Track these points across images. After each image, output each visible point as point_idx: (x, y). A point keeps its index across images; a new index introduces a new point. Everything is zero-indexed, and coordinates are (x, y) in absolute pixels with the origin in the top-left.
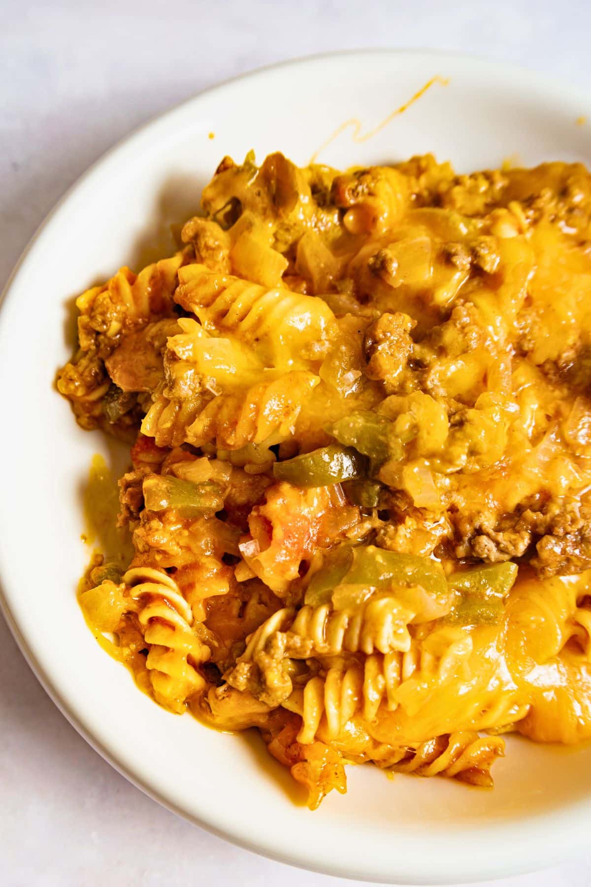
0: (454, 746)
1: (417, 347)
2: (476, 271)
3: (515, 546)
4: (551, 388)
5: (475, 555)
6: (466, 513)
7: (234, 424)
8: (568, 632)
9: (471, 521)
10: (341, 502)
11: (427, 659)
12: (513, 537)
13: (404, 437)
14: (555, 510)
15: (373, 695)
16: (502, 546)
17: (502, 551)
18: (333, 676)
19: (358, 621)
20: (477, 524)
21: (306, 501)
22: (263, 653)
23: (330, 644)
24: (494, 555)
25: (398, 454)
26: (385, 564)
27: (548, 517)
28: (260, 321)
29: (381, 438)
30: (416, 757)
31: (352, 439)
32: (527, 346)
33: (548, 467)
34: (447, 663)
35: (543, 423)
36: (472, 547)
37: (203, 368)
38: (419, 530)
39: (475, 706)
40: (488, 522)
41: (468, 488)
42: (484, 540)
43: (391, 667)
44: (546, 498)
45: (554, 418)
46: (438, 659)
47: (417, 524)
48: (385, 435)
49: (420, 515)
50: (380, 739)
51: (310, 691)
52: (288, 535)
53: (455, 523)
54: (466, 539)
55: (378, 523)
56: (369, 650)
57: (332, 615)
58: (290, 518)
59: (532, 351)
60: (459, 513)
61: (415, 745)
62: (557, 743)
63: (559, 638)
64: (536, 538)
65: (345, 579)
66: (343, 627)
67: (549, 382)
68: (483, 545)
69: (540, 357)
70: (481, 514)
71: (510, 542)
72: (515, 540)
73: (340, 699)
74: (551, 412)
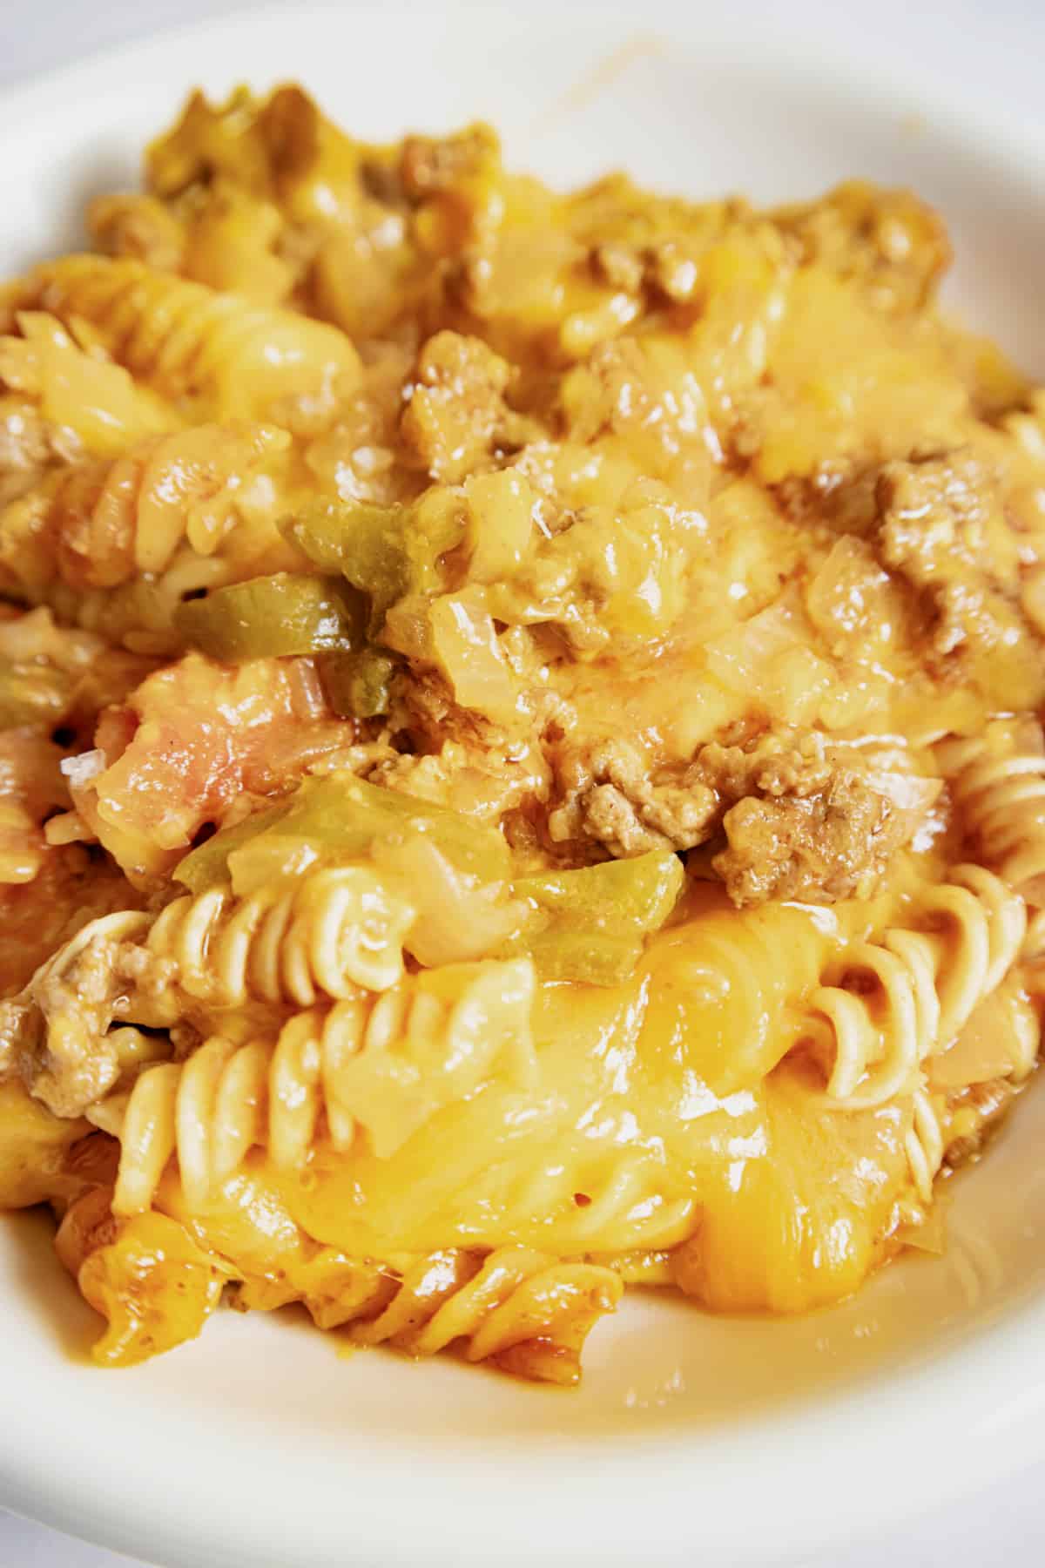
0: (494, 1275)
1: (513, 419)
2: (655, 298)
3: (676, 810)
4: (792, 528)
5: (587, 829)
6: (580, 740)
7: (89, 510)
8: (791, 1031)
9: (587, 757)
10: (315, 710)
11: (425, 1008)
12: (674, 793)
13: (435, 532)
14: (772, 746)
15: (291, 1094)
16: (647, 809)
17: (651, 825)
18: (212, 1049)
19: (281, 914)
20: (600, 764)
23: (216, 974)
24: (631, 832)
25: (426, 576)
26: (366, 805)
27: (754, 758)
28: (198, 350)
29: (390, 538)
30: (402, 1292)
31: (333, 546)
32: (746, 446)
33: (768, 665)
34: (470, 1017)
35: (769, 585)
36: (583, 809)
37: (54, 409)
38: (469, 771)
39: (554, 1179)
40: (629, 762)
41: (593, 695)
42: (608, 793)
43: (340, 1026)
44: (760, 724)
45: (796, 577)
46: (448, 1008)
47: (467, 759)
48: (398, 530)
49: (474, 736)
50: (319, 1235)
52: (171, 742)
53: (554, 765)
54: (572, 794)
55: (382, 748)
56: (305, 994)
57: (232, 905)
58: (184, 711)
59: (758, 454)
60: (563, 742)
61: (401, 1261)
62: (758, 1307)
63: (763, 1032)
64: (728, 801)
65: (273, 828)
66: (245, 929)
67: (790, 518)
68: (604, 804)
69: (774, 468)
70: (610, 742)
71: (667, 803)
72: (676, 800)
74: (787, 567)
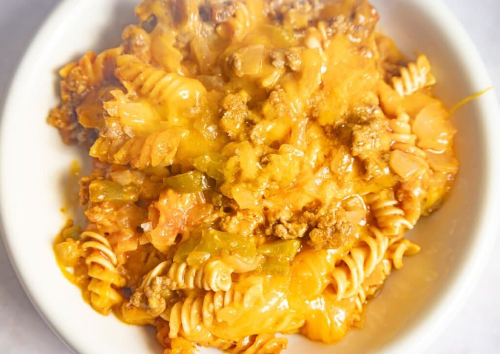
0: (259, 341)
1: (250, 113)
2: (288, 69)
3: (297, 232)
4: (328, 141)
5: (275, 235)
6: (273, 211)
7: (139, 156)
8: (327, 281)
9: (274, 215)
10: (203, 201)
11: (237, 295)
12: (297, 226)
13: (231, 171)
14: (322, 212)
15: (207, 314)
16: (290, 231)
17: (291, 234)
18: (188, 301)
19: (200, 273)
20: (278, 217)
21: (181, 200)
22: (149, 288)
23: (187, 284)
24: (286, 235)
25: (230, 179)
26: (219, 240)
27: (317, 216)
28: (160, 93)
29: (219, 170)
30: (237, 347)
31: (204, 169)
32: (315, 115)
33: (321, 187)
34: (248, 298)
35: (322, 159)
36: (274, 230)
37: (124, 121)
38: (244, 220)
39: (271, 321)
40: (285, 216)
41: (275, 196)
42: (280, 227)
43: (218, 299)
44: (319, 204)
45: (328, 157)
46: (243, 295)
47: (244, 216)
48: (221, 169)
49: (245, 212)
50: (217, 335)
51: (174, 311)
52: (167, 221)
53: (266, 216)
54: (271, 225)
55: (222, 213)
56: (207, 288)
57: (188, 268)
58: (170, 211)
59: (319, 117)
60: (268, 210)
61: (237, 340)
62: (319, 340)
63: (320, 286)
64: (310, 229)
65: (196, 248)
66: (193, 276)
67: (327, 137)
68: (279, 230)
69: (323, 122)
70: (280, 212)
71: (295, 229)
72: (298, 228)
73: (190, 315)
74: (327, 153)
